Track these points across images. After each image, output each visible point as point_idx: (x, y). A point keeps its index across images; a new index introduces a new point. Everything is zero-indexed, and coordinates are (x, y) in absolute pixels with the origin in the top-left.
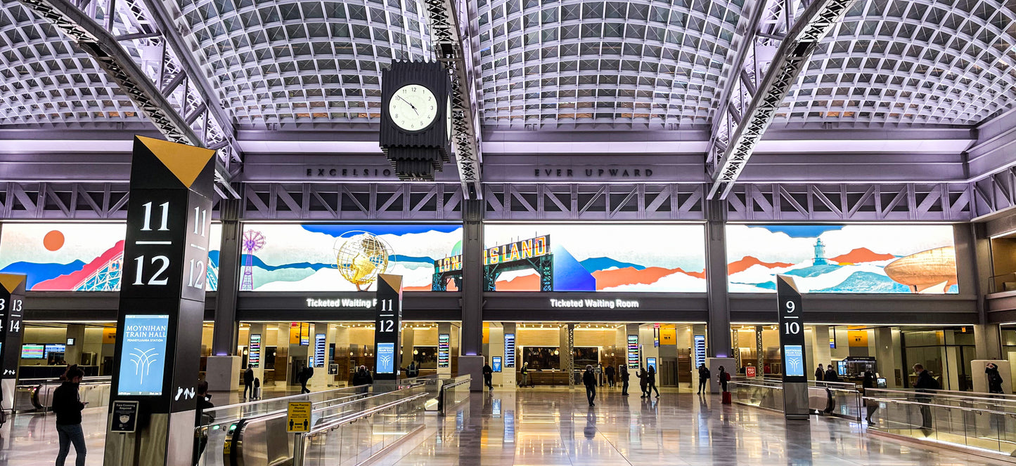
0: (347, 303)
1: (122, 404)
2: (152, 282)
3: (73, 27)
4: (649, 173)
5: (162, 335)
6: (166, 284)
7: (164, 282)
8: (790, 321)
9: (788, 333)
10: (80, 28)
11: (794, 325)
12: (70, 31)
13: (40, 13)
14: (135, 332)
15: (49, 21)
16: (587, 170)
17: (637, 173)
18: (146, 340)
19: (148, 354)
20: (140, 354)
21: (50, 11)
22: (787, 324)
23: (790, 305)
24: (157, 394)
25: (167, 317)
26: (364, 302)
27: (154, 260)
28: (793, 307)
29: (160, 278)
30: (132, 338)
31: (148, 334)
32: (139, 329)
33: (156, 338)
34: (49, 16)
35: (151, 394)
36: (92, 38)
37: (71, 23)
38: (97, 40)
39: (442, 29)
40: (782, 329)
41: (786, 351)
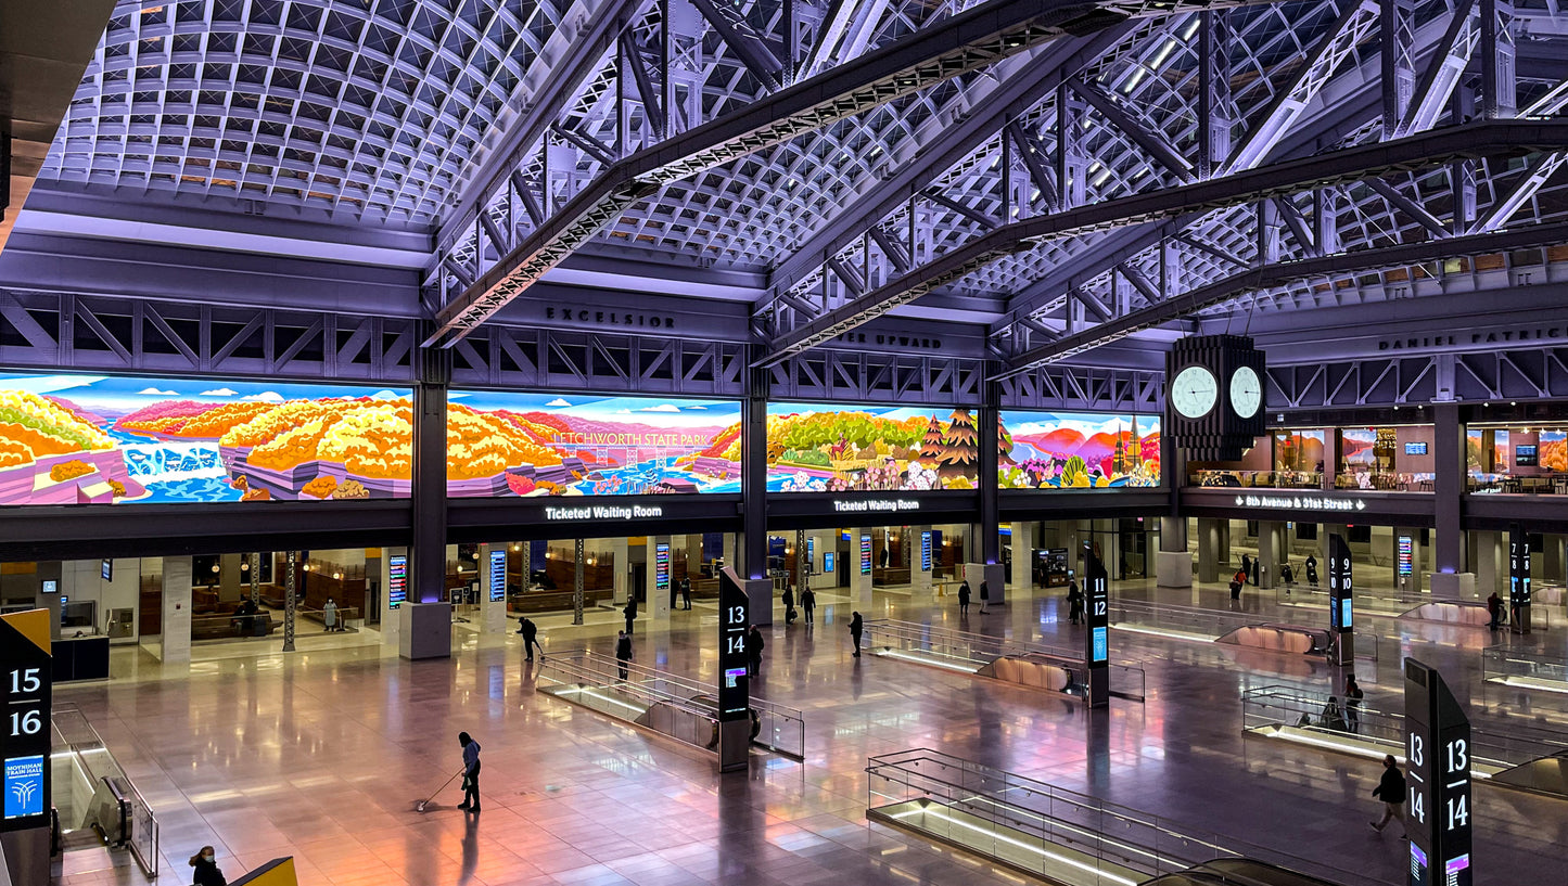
0: (600, 512)
4: (937, 345)
16: (878, 337)
17: (926, 344)
26: (622, 510)
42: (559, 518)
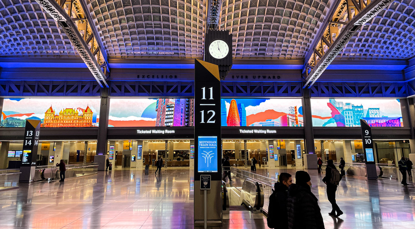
0: (154, 132)
1: (204, 176)
2: (208, 122)
3: (57, 15)
4: (279, 77)
5: (215, 145)
6: (214, 123)
7: (214, 122)
8: (367, 138)
9: (366, 143)
10: (60, 15)
11: (369, 140)
12: (56, 16)
13: (45, 9)
14: (203, 144)
15: (48, 12)
16: (253, 76)
17: (274, 77)
18: (208, 148)
19: (210, 154)
20: (206, 154)
21: (50, 8)
22: (366, 140)
23: (367, 132)
24: (215, 172)
25: (216, 137)
26: (161, 131)
27: (208, 112)
28: (368, 132)
29: (211, 120)
30: (202, 146)
31: (209, 145)
32: (205, 142)
33: (212, 146)
34: (49, 10)
35: (213, 172)
36: (64, 19)
37: (57, 13)
38: (66, 20)
39: (213, 18)
40: (364, 142)
41: (366, 151)
42: (141, 133)
